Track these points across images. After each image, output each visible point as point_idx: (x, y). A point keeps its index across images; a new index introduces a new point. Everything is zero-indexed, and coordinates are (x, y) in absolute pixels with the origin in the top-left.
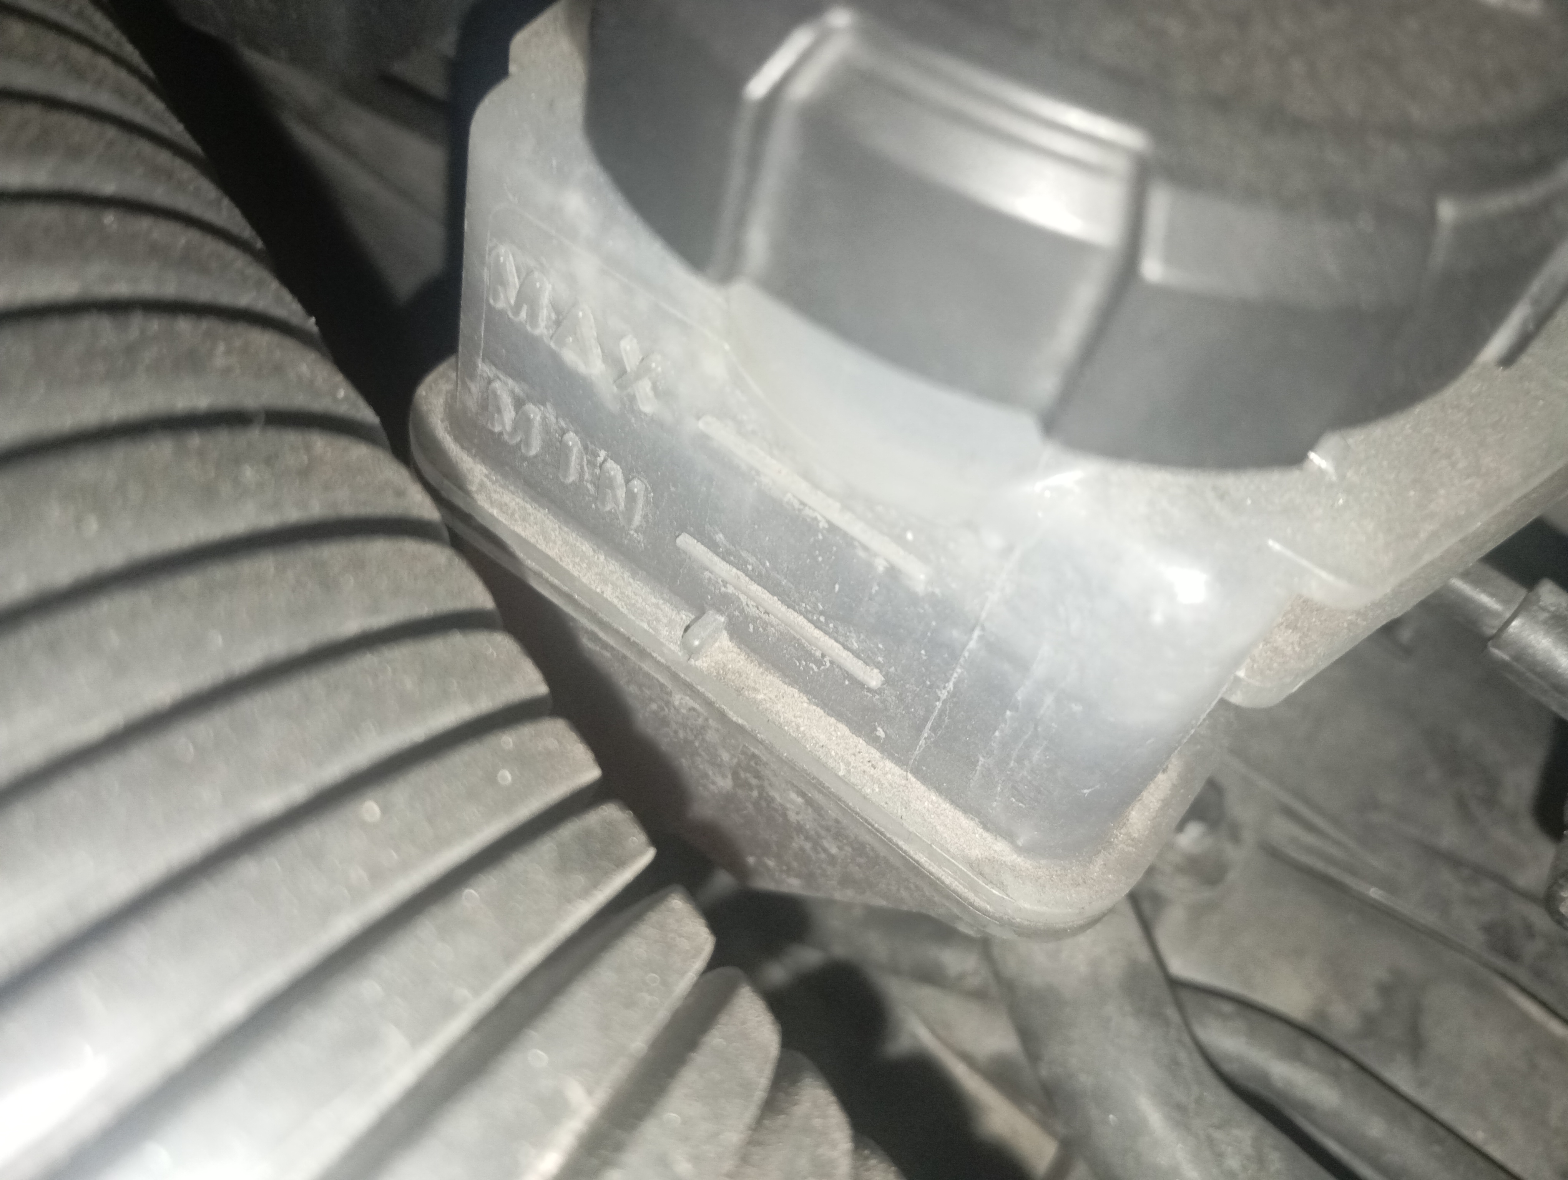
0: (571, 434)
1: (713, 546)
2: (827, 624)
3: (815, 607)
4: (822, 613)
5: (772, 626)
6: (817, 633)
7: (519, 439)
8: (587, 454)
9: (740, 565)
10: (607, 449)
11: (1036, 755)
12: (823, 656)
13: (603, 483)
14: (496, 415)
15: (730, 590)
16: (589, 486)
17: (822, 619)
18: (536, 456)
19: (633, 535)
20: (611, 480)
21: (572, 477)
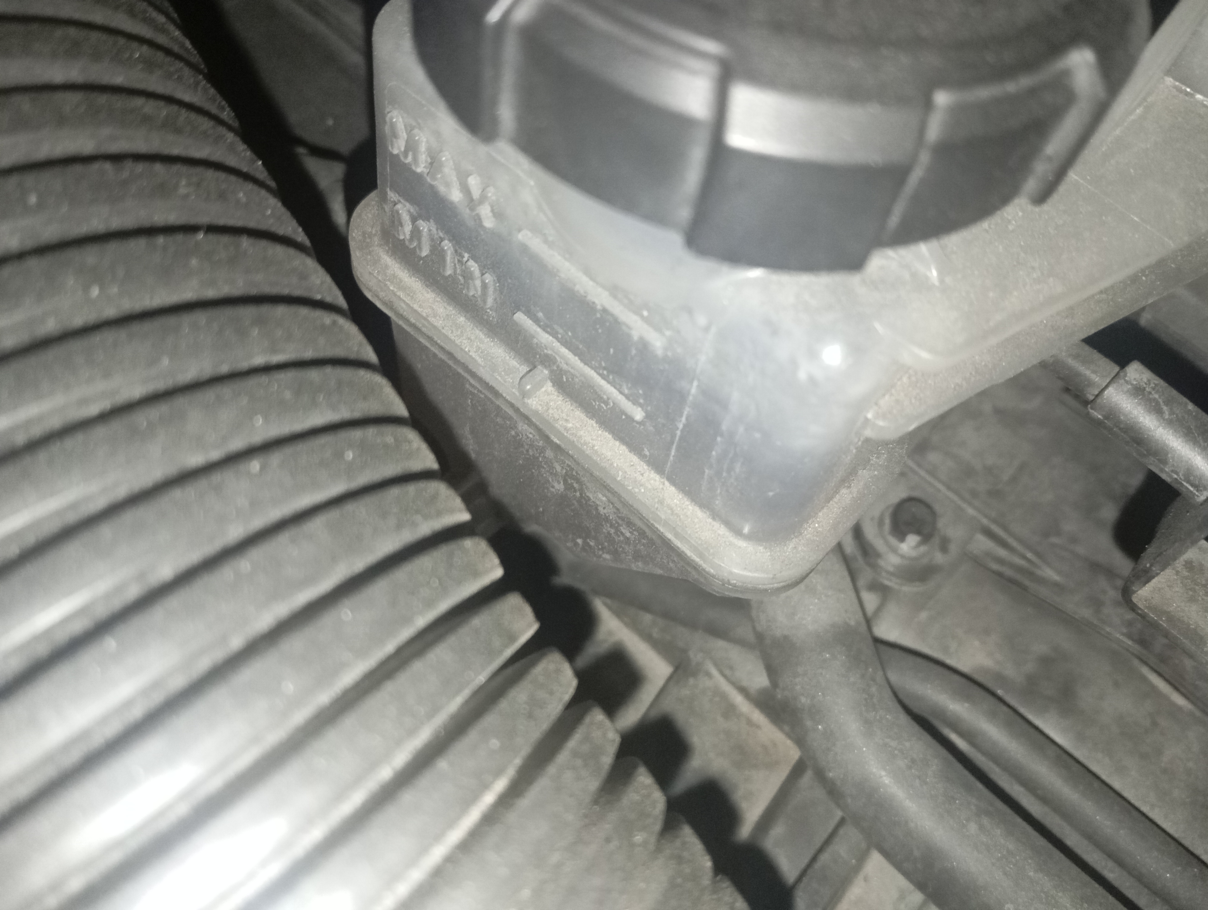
0: (446, 242)
1: (537, 321)
2: (608, 376)
3: (600, 364)
4: (604, 368)
5: (577, 377)
6: (603, 383)
7: (415, 244)
8: (457, 255)
9: (554, 335)
10: (469, 253)
11: (738, 468)
12: (608, 399)
13: (468, 276)
14: (400, 228)
15: (550, 352)
16: (460, 278)
17: (605, 372)
18: (426, 256)
19: (489, 312)
20: (471, 273)
21: (449, 272)
